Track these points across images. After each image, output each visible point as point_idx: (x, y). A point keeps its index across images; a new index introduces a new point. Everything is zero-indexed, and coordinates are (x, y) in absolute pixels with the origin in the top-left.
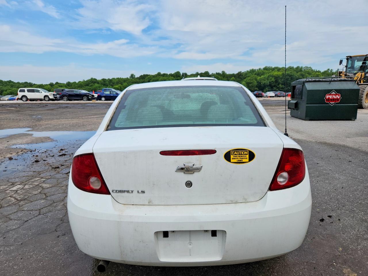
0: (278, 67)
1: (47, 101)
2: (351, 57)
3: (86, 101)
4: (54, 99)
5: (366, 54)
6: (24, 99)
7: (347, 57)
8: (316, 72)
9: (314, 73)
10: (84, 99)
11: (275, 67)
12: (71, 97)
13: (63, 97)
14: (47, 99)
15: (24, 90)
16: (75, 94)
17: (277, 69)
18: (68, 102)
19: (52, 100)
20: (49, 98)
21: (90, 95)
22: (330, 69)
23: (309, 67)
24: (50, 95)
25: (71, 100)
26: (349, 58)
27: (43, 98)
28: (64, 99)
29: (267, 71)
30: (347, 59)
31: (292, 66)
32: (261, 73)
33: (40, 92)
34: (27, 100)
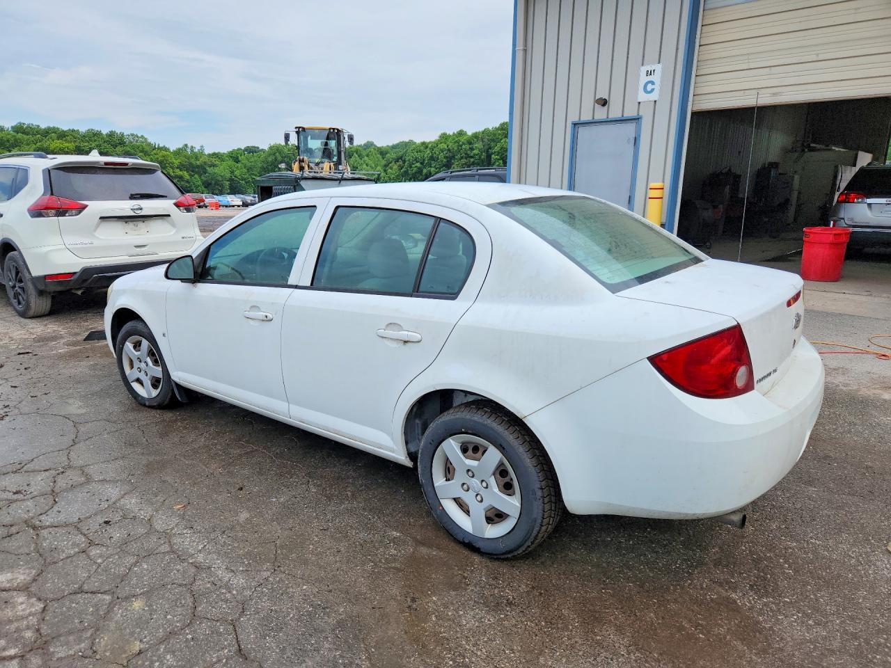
0: (58, 129)
2: (304, 129)
5: (329, 127)
7: (296, 128)
8: (159, 148)
9: (154, 151)
11: (49, 128)
17: (55, 133)
22: (189, 146)
23: (139, 135)
26: (300, 131)
29: (26, 137)
30: (298, 133)
31: (97, 128)
32: (8, 141)
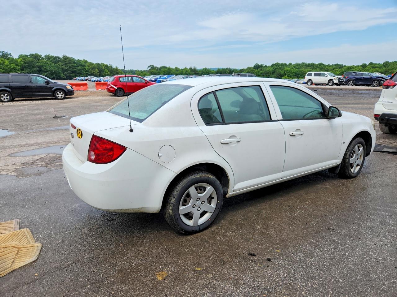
1: (331, 85)
3: (376, 86)
4: (339, 83)
6: (309, 83)
10: (374, 84)
12: (359, 81)
13: (349, 81)
14: (331, 83)
15: (311, 74)
16: (363, 78)
18: (355, 87)
19: (337, 84)
20: (333, 82)
21: (383, 79)
24: (335, 79)
25: (359, 85)
27: (327, 82)
28: (349, 84)
33: (325, 76)
34: (311, 85)
